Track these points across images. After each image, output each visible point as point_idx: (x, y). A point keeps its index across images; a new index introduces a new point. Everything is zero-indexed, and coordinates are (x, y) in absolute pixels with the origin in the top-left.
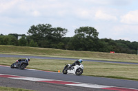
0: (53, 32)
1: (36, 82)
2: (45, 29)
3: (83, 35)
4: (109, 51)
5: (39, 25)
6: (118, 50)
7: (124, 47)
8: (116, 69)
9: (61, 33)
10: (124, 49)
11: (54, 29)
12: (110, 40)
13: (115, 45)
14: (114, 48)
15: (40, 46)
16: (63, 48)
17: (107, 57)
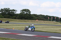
0: (11, 12)
1: (3, 34)
2: (7, 10)
3: (24, 13)
4: (36, 20)
5: (5, 9)
6: (40, 19)
7: (42, 18)
8: (39, 27)
9: (14, 12)
10: (42, 19)
11: (11, 10)
12: (36, 15)
13: (38, 17)
14: (38, 18)
15: (5, 18)
16: (15, 18)
17: (35, 22)
